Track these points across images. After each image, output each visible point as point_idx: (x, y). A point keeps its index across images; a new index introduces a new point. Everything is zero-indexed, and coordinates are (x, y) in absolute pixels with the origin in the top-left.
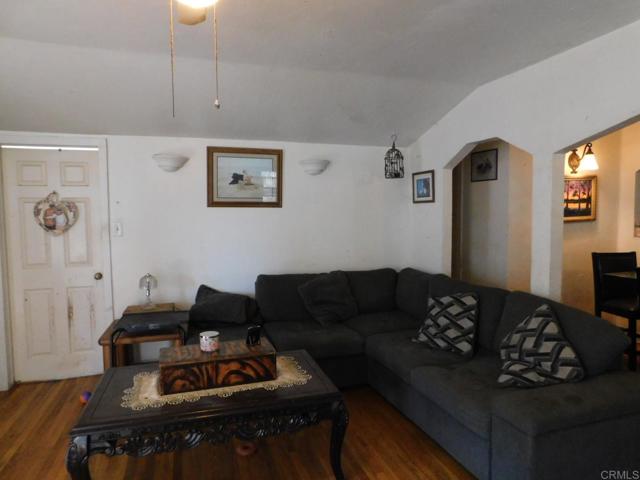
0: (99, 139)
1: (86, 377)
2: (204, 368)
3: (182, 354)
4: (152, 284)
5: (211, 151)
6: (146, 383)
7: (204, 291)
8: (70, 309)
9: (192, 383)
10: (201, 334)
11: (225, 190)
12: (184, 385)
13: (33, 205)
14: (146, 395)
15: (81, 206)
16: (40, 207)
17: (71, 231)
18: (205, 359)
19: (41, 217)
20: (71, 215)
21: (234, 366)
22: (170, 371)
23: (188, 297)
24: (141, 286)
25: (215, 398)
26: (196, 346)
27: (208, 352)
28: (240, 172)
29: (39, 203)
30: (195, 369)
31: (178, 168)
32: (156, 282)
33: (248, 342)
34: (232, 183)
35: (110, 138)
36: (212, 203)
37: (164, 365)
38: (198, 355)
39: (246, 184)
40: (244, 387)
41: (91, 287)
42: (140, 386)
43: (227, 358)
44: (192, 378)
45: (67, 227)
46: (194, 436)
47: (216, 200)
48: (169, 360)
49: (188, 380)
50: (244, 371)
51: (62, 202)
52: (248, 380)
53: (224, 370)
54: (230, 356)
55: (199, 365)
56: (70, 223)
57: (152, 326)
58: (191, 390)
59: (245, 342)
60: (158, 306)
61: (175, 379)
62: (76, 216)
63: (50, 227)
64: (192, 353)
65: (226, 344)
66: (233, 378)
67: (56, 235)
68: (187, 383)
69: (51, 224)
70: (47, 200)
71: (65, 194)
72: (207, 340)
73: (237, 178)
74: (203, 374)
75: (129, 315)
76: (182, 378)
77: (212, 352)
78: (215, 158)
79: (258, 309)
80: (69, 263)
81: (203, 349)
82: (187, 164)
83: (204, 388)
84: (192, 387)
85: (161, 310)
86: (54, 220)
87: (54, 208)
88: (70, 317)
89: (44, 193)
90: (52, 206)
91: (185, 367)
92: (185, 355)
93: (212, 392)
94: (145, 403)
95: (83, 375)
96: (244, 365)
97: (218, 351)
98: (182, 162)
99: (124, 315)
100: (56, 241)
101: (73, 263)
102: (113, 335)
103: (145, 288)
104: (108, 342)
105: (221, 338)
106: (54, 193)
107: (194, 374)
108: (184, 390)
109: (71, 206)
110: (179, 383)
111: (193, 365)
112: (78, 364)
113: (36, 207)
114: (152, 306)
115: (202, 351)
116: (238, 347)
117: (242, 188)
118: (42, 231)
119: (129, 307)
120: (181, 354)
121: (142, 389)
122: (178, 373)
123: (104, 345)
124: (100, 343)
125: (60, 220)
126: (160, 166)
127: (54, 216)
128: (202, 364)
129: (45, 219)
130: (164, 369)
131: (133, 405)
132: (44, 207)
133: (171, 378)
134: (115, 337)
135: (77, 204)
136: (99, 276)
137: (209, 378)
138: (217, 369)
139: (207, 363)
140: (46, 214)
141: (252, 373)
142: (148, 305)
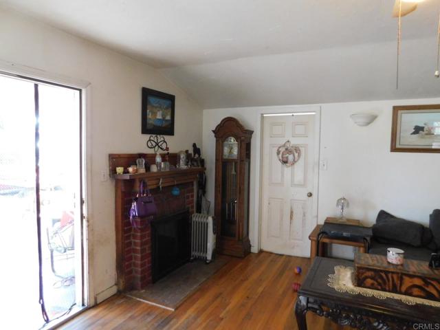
0: (316, 106)
1: (298, 257)
2: (390, 275)
3: (373, 260)
4: (345, 205)
5: (396, 109)
6: (343, 274)
7: (383, 215)
8: (292, 213)
9: (379, 284)
10: (389, 249)
11: (407, 139)
12: (372, 284)
13: (276, 149)
14: (344, 282)
15: (302, 150)
16: (280, 149)
17: (296, 165)
18: (391, 269)
19: (280, 155)
20: (296, 155)
21: (418, 282)
22: (364, 271)
23: (371, 218)
24: (337, 205)
25: (399, 302)
26: (383, 257)
27: (393, 264)
28: (421, 125)
29: (280, 147)
30: (383, 275)
31: (368, 124)
32: (348, 204)
33: (430, 265)
34: (414, 133)
35: (324, 106)
36: (394, 149)
37: (359, 266)
38: (385, 265)
39: (427, 134)
40: (427, 302)
41: (305, 201)
42: (339, 275)
43: (411, 273)
44: (379, 280)
45: (294, 162)
46: (381, 325)
47: (398, 146)
48: (363, 263)
49: (377, 281)
50: (426, 288)
51: (292, 147)
52: (429, 296)
53: (408, 282)
54: (414, 272)
55: (387, 272)
56: (296, 160)
57: (345, 234)
58: (378, 290)
59: (427, 264)
60: (348, 220)
61: (367, 277)
62: (299, 156)
63: (285, 162)
64: (380, 261)
65: (409, 261)
66: (416, 291)
67: (287, 167)
68: (376, 283)
69: (285, 160)
70: (284, 146)
71: (294, 142)
72: (394, 255)
73: (418, 130)
74: (389, 281)
75: (328, 223)
76: (372, 278)
77: (397, 265)
78: (399, 115)
79: (433, 237)
80: (293, 185)
81: (390, 260)
82: (377, 119)
83: (389, 291)
84: (379, 287)
85: (351, 224)
86: (287, 158)
87: (288, 151)
88: (291, 218)
89: (282, 141)
90: (286, 149)
91: (375, 270)
92: (375, 262)
93: (397, 296)
94: (343, 287)
95: (296, 255)
96: (427, 284)
97: (402, 265)
98: (372, 119)
99: (326, 223)
100: (287, 170)
101: (295, 185)
102: (319, 235)
103: (340, 207)
104: (315, 239)
105: (406, 256)
106: (288, 141)
107: (381, 278)
108: (372, 287)
109: (297, 149)
110: (369, 281)
111: (381, 271)
112: (293, 248)
113: (278, 150)
114: (344, 220)
115: (389, 263)
116: (420, 266)
117: (422, 137)
118: (280, 163)
119: (328, 218)
120: (371, 260)
121: (341, 277)
122: (369, 274)
123: (312, 240)
124: (310, 239)
125: (291, 158)
126: (356, 123)
127: (288, 156)
128: (389, 272)
129: (282, 157)
130: (359, 268)
131: (336, 287)
132: (282, 150)
133: (363, 276)
134: (320, 236)
135: (301, 148)
136: (310, 195)
137: (394, 285)
138: (401, 280)
139: (393, 273)
140: (283, 154)
141: (434, 292)
142: (341, 218)
